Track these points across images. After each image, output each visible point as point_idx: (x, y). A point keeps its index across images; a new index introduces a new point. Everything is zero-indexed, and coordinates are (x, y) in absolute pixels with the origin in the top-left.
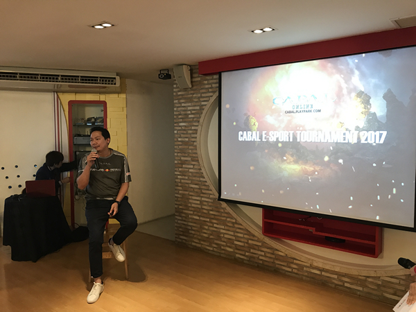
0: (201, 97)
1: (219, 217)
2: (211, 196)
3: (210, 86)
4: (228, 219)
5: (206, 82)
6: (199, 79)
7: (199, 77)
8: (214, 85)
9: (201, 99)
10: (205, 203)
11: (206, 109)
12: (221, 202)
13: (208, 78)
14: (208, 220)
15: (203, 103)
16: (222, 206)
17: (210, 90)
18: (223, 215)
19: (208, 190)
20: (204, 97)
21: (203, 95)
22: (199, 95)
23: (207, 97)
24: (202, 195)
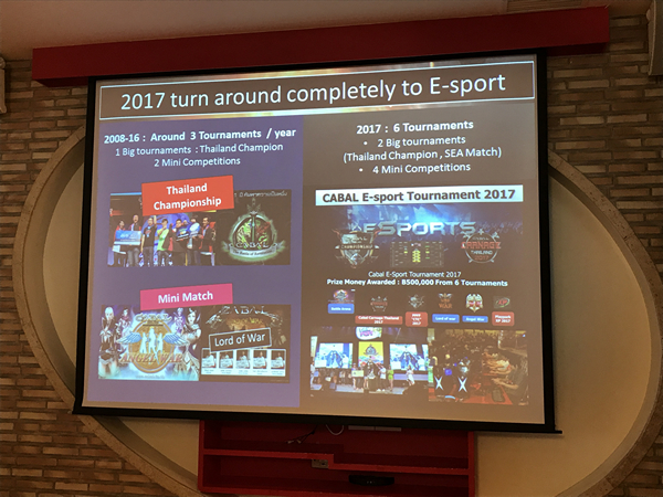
0: (34, 140)
1: (73, 462)
2: (51, 405)
3: (61, 113)
4: (102, 464)
5: (50, 103)
6: (30, 95)
7: (29, 89)
8: (71, 112)
9: (33, 146)
10: (29, 427)
11: (46, 170)
12: (82, 418)
13: (56, 92)
14: (38, 473)
15: (37, 156)
16: (84, 429)
17: (60, 123)
18: (85, 452)
19: (41, 388)
20: (42, 141)
21: (39, 135)
22: (28, 135)
23: (49, 140)
24: (21, 405)
